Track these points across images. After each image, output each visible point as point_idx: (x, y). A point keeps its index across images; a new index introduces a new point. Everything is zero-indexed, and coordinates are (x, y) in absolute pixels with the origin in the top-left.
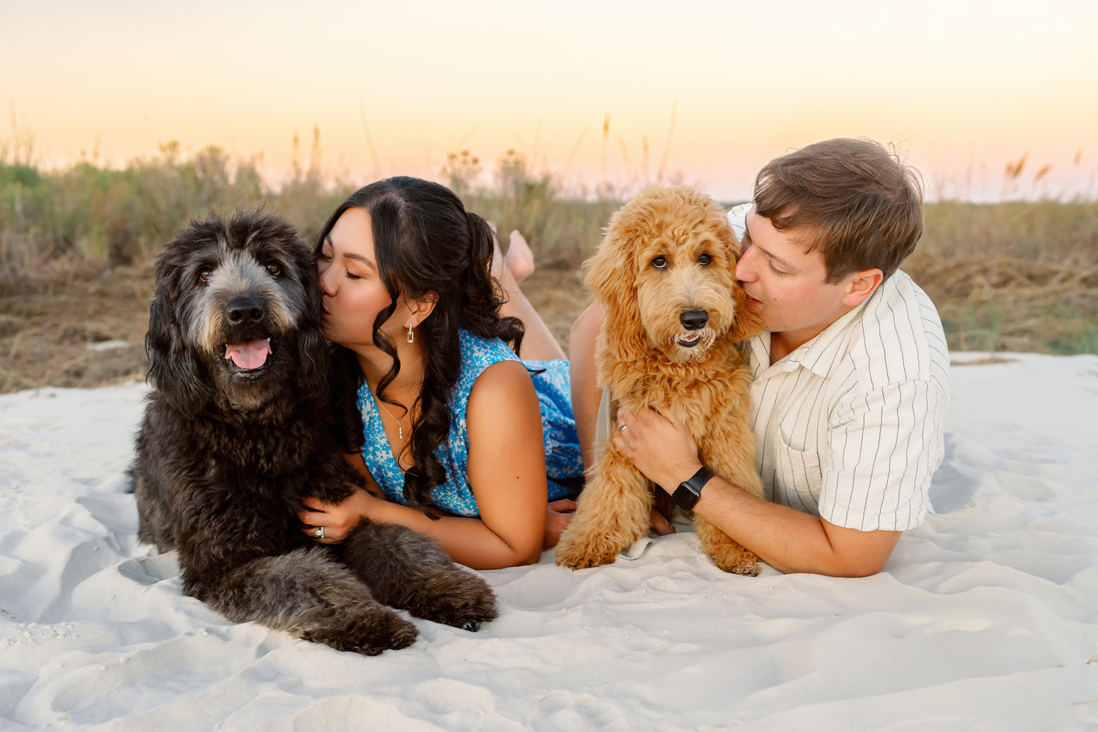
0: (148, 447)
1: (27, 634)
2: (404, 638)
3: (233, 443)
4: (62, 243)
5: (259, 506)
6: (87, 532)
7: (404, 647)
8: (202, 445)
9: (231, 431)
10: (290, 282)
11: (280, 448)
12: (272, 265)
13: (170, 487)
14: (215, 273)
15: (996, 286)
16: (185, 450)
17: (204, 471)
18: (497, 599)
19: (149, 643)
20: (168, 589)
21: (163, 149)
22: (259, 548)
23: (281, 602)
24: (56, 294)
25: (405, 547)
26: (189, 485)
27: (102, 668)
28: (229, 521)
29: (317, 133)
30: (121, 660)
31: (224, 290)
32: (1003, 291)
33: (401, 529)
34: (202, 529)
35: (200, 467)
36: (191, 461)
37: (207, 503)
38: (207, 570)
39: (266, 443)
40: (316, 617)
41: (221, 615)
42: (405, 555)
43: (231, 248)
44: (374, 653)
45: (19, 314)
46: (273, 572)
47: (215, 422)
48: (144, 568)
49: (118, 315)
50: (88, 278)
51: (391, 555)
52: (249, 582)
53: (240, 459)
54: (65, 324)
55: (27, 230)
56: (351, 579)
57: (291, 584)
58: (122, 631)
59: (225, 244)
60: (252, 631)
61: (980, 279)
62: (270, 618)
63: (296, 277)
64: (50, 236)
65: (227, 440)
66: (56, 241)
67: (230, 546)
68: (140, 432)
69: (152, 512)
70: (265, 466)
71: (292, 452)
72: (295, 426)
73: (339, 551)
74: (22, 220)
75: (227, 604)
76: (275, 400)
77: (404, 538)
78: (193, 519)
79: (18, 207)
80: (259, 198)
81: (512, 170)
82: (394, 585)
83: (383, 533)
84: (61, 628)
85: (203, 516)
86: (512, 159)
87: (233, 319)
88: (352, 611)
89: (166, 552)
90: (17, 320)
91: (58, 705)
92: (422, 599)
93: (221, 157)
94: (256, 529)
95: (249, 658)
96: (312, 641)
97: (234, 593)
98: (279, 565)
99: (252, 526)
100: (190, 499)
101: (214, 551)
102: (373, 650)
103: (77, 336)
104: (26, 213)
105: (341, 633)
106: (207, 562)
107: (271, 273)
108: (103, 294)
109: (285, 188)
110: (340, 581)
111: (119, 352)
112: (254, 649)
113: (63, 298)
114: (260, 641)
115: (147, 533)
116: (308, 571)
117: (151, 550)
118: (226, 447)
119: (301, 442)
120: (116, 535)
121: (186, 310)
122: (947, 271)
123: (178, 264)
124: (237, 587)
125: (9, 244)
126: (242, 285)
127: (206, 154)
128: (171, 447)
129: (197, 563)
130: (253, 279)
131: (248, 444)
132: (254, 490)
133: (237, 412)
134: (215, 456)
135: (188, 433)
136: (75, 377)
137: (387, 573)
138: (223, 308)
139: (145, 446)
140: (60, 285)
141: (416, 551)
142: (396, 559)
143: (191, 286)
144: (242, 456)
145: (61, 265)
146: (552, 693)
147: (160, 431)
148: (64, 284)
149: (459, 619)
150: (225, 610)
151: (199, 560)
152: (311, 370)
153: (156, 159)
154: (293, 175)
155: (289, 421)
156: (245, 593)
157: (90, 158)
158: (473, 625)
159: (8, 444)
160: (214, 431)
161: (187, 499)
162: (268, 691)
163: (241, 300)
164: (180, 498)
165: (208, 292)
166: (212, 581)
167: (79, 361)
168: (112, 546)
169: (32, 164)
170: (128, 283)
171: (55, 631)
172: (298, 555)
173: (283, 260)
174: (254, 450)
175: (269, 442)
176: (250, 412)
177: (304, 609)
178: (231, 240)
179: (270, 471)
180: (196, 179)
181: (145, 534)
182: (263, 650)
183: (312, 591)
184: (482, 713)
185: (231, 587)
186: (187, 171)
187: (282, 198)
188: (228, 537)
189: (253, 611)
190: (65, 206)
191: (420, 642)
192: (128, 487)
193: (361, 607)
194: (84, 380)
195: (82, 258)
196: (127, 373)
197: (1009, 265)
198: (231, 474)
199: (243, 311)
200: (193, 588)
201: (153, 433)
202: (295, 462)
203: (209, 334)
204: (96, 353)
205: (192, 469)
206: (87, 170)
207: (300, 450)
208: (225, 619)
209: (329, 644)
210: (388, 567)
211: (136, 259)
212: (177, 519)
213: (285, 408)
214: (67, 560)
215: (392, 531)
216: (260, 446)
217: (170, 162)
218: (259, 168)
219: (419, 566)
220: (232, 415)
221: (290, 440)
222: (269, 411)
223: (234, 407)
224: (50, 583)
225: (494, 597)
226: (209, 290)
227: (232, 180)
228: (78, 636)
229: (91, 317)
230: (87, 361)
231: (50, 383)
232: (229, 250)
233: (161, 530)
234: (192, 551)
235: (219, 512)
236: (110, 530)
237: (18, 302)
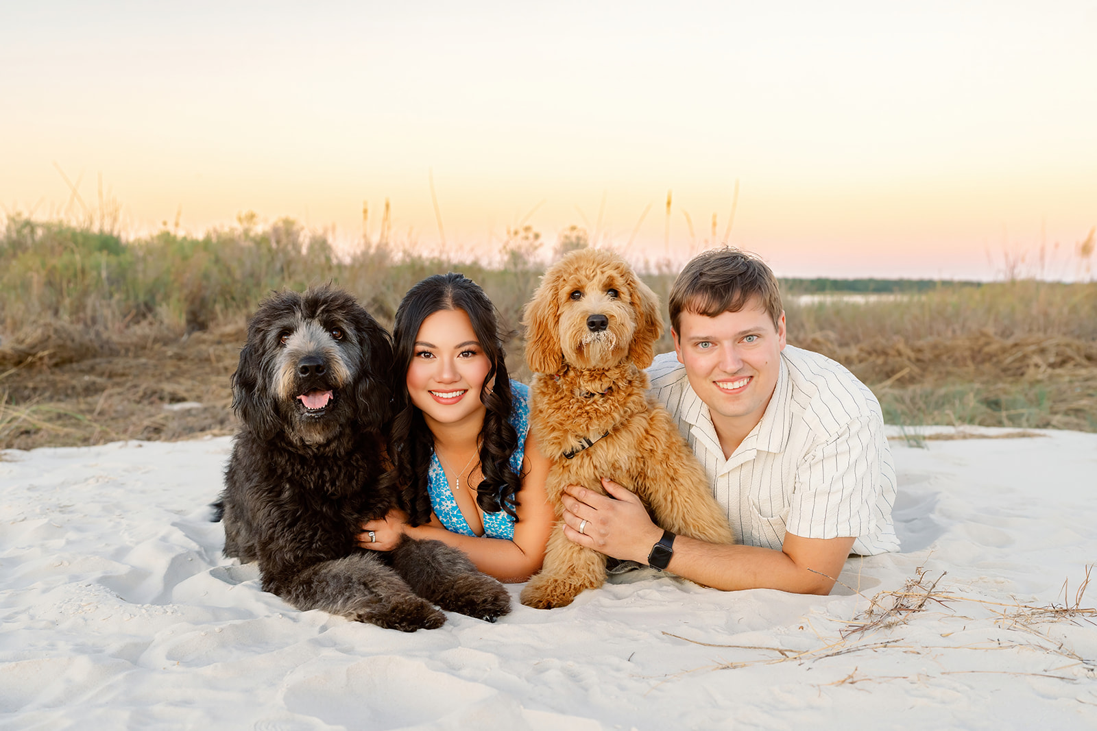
0: (235, 477)
1: (144, 611)
2: (435, 620)
3: (304, 469)
4: (143, 308)
5: (323, 522)
6: (182, 547)
7: (434, 628)
8: (280, 471)
9: (303, 460)
10: (350, 345)
11: (342, 475)
12: (336, 331)
13: (253, 506)
14: (292, 337)
15: (1052, 366)
16: (265, 476)
17: (280, 493)
18: (511, 599)
19: (237, 621)
20: (250, 587)
21: (240, 219)
22: (322, 555)
23: (341, 593)
24: (136, 356)
25: (440, 558)
26: (267, 504)
27: (203, 634)
28: (299, 533)
29: (387, 206)
30: (217, 629)
31: (296, 350)
32: (1058, 371)
33: (437, 544)
34: (278, 539)
35: (277, 489)
36: (270, 485)
37: (282, 518)
38: (281, 571)
39: (331, 470)
40: (367, 604)
41: (293, 605)
42: (440, 563)
43: (305, 318)
44: (410, 629)
45: (102, 375)
46: (335, 571)
47: (290, 453)
48: (229, 574)
49: (193, 378)
50: (166, 342)
51: (429, 564)
52: (316, 578)
53: (309, 483)
54: (146, 384)
55: (111, 295)
56: (397, 577)
57: (349, 579)
58: (216, 613)
59: (300, 315)
60: (317, 616)
61: (1036, 359)
62: (331, 605)
63: (355, 340)
64: (131, 302)
65: (299, 467)
66: (138, 306)
67: (299, 553)
68: (228, 466)
69: (238, 533)
70: (330, 488)
71: (351, 478)
72: (354, 458)
73: (386, 558)
74: (106, 287)
75: (297, 597)
76: (338, 437)
77: (438, 550)
78: (271, 531)
79: (104, 274)
80: (330, 268)
81: (573, 244)
82: (429, 586)
83: (423, 547)
84: (169, 608)
85: (279, 528)
86: (574, 235)
87: (302, 373)
88: (394, 600)
89: (248, 562)
90: (99, 380)
91: (170, 656)
92: (451, 596)
93: (295, 228)
94: (320, 540)
95: (315, 633)
96: (362, 622)
97: (304, 588)
98: (339, 566)
99: (317, 537)
100: (269, 515)
101: (287, 557)
102: (409, 628)
103: (155, 397)
104: (111, 281)
105: (386, 615)
106: (281, 565)
107: (335, 337)
108: (180, 358)
109: (354, 259)
110: (387, 578)
111: (194, 412)
112: (318, 628)
113: (143, 360)
114: (323, 623)
115: (233, 550)
116: (363, 569)
117: (234, 561)
118: (298, 473)
119: (358, 471)
120: (206, 551)
121: (270, 367)
122: (1004, 350)
123: (265, 328)
124: (306, 583)
125: (94, 310)
126: (311, 347)
127: (280, 224)
128: (255, 474)
129: (273, 567)
130: (319, 343)
131: (316, 470)
132: (318, 509)
133: (309, 447)
134: (290, 480)
135: (268, 462)
136: (155, 432)
137: (425, 577)
138: (295, 364)
139: (233, 476)
140: (140, 348)
141: (449, 561)
142: (432, 566)
143: (274, 347)
144: (311, 481)
145: (142, 329)
146: (544, 660)
147: (245, 462)
148: (144, 348)
149: (480, 611)
150: (296, 601)
151: (275, 563)
152: (365, 410)
153: (232, 230)
154: (362, 248)
155: (349, 454)
156: (312, 588)
157: (171, 229)
158: (491, 618)
159: (108, 482)
160: (289, 459)
161: (266, 515)
162: (327, 652)
163: (309, 358)
164: (260, 514)
165: (285, 351)
166: (286, 580)
167: (158, 419)
168: (203, 559)
169: (115, 233)
170: (203, 347)
171: (165, 610)
172: (355, 558)
173: (345, 327)
174: (321, 476)
175: (334, 470)
176: (320, 446)
177: (359, 598)
178: (304, 312)
179: (333, 494)
180: (270, 250)
181: (229, 551)
182: (324, 629)
183: (365, 584)
184: (488, 670)
185: (301, 583)
186: (262, 241)
187: (352, 267)
188: (297, 545)
189: (318, 601)
190: (145, 276)
191: (446, 626)
192: (213, 517)
193: (403, 597)
194: (163, 435)
195: (162, 322)
196: (203, 430)
197: (1068, 345)
198: (302, 496)
199: (310, 367)
200: (270, 586)
201: (240, 464)
202: (353, 487)
203: (284, 384)
204: (176, 412)
205: (270, 491)
206: (167, 238)
207: (358, 478)
208: (295, 608)
209: (376, 624)
210: (426, 572)
211: (211, 325)
212: (258, 532)
213: (346, 444)
214: (168, 566)
215: (430, 546)
216: (326, 472)
217: (246, 232)
218: (330, 240)
219: (450, 571)
220: (304, 449)
221: (350, 469)
222: (334, 445)
223: (307, 443)
224: (156, 583)
225: (509, 597)
226: (286, 351)
227: (304, 251)
228: (183, 614)
229: (168, 379)
230: (166, 418)
231: (132, 437)
232: (303, 319)
233: (244, 547)
234: (270, 556)
235: (291, 526)
236: (201, 546)
237: (102, 363)
